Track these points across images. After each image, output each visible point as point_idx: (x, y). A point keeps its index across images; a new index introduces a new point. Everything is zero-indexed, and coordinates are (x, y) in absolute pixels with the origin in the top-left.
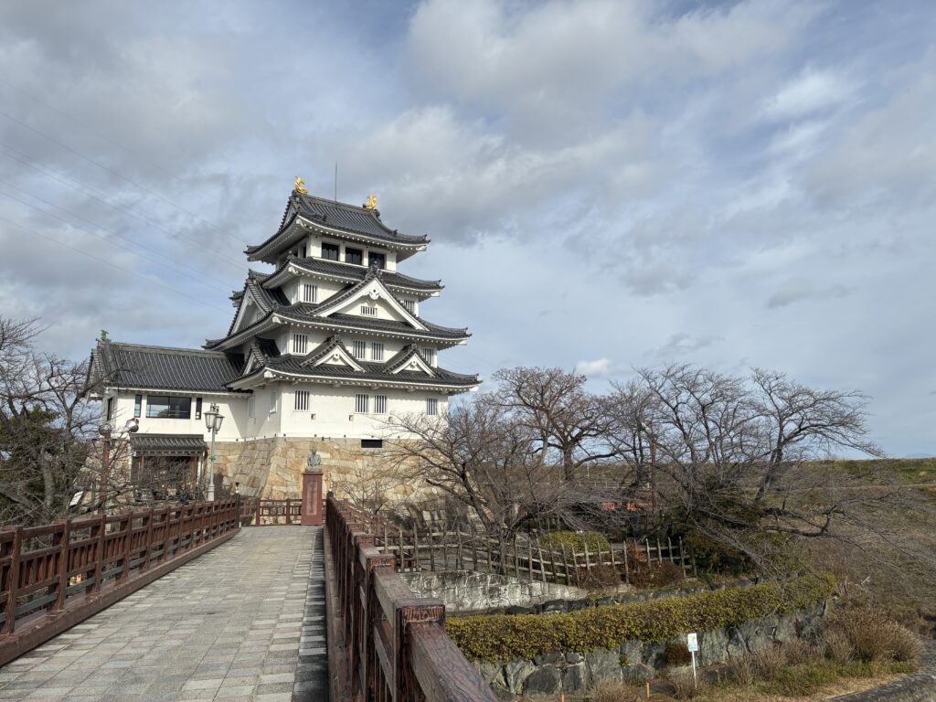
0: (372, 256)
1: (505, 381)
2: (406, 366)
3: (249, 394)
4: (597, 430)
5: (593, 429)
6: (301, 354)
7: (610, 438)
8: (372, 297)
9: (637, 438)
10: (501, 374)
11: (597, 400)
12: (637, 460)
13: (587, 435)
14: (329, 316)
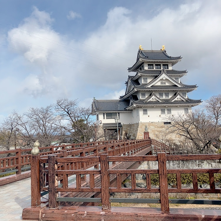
0: (164, 66)
2: (176, 99)
3: (131, 111)
6: (144, 99)
8: (164, 79)
14: (150, 87)
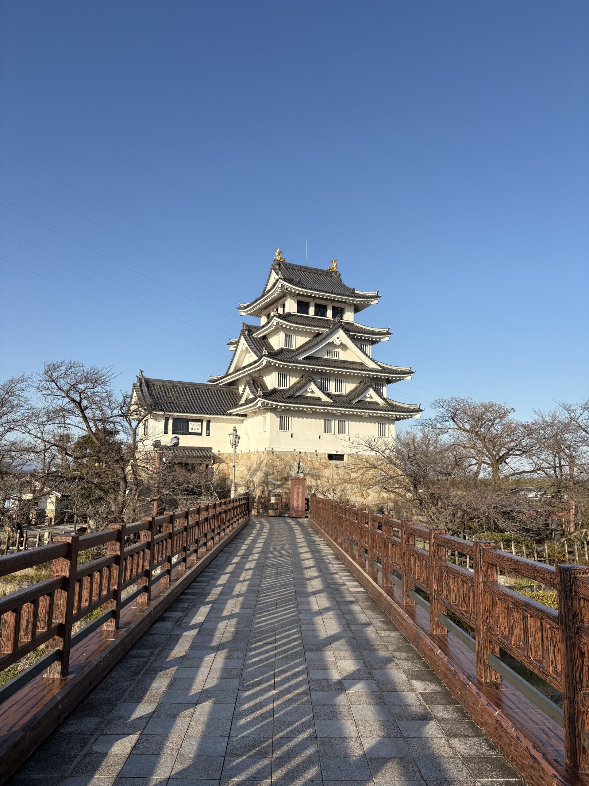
0: (335, 309)
1: (442, 409)
2: (362, 398)
3: (244, 418)
4: (521, 450)
5: (518, 450)
6: (283, 388)
7: (534, 457)
8: (335, 343)
9: (557, 459)
10: (438, 403)
11: (522, 426)
12: (557, 477)
13: (513, 454)
14: (304, 359)
